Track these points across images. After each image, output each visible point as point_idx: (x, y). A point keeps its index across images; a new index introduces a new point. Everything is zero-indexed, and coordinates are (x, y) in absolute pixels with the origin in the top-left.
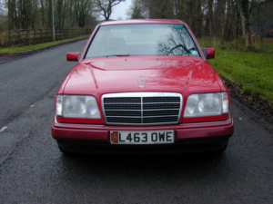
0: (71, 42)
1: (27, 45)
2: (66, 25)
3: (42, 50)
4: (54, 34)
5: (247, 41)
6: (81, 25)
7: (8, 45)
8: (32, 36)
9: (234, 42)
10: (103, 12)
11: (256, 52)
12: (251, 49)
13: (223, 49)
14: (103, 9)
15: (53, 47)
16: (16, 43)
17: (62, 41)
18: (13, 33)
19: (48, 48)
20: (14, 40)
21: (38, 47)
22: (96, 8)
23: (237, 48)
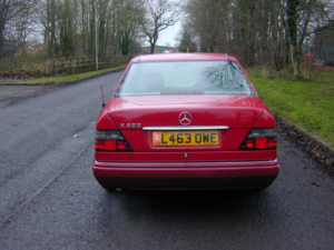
0: (114, 72)
1: (71, 74)
2: (108, 53)
3: (86, 79)
4: (97, 63)
5: (295, 70)
6: (125, 53)
7: (53, 74)
8: (75, 65)
9: (282, 71)
10: (148, 38)
11: (305, 81)
12: (300, 78)
13: (272, 78)
14: (149, 35)
15: (97, 76)
16: (60, 72)
17: (106, 70)
18: (58, 63)
19: (92, 77)
20: (58, 69)
21: (82, 76)
22: (141, 33)
23: (285, 78)
